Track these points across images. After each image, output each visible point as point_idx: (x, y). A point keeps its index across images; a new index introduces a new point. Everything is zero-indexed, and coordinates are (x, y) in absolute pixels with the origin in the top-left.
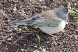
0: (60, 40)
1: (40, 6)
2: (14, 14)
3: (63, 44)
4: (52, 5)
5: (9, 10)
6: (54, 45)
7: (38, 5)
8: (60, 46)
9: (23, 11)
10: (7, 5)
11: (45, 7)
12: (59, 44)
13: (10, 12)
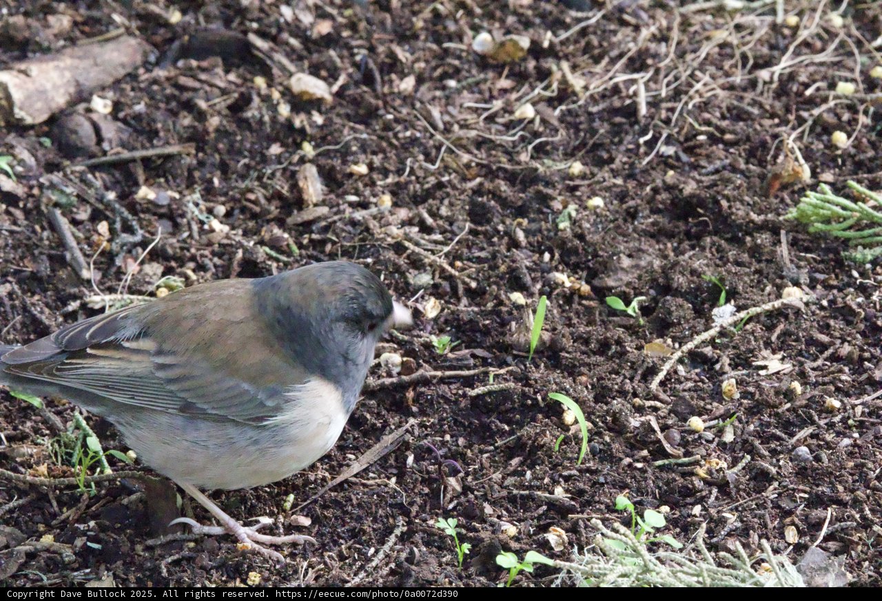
0: (766, 440)
1: (524, 157)
2: (307, 226)
3: (802, 473)
4: (634, 153)
5: (259, 194)
6: (723, 486)
7: (510, 154)
8: (771, 493)
9: (387, 200)
10: (235, 152)
11: (577, 167)
12: (761, 478)
13: (274, 209)
